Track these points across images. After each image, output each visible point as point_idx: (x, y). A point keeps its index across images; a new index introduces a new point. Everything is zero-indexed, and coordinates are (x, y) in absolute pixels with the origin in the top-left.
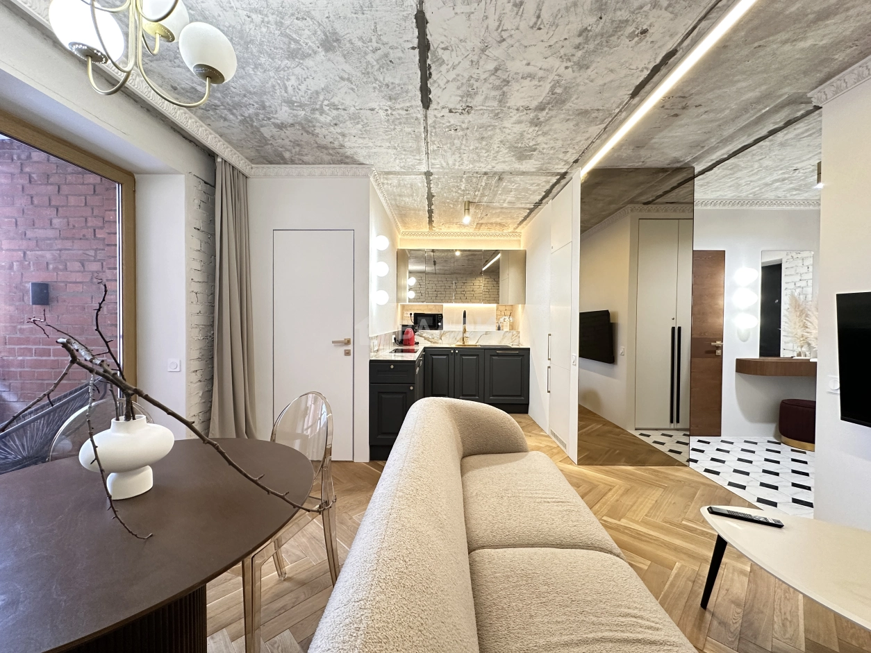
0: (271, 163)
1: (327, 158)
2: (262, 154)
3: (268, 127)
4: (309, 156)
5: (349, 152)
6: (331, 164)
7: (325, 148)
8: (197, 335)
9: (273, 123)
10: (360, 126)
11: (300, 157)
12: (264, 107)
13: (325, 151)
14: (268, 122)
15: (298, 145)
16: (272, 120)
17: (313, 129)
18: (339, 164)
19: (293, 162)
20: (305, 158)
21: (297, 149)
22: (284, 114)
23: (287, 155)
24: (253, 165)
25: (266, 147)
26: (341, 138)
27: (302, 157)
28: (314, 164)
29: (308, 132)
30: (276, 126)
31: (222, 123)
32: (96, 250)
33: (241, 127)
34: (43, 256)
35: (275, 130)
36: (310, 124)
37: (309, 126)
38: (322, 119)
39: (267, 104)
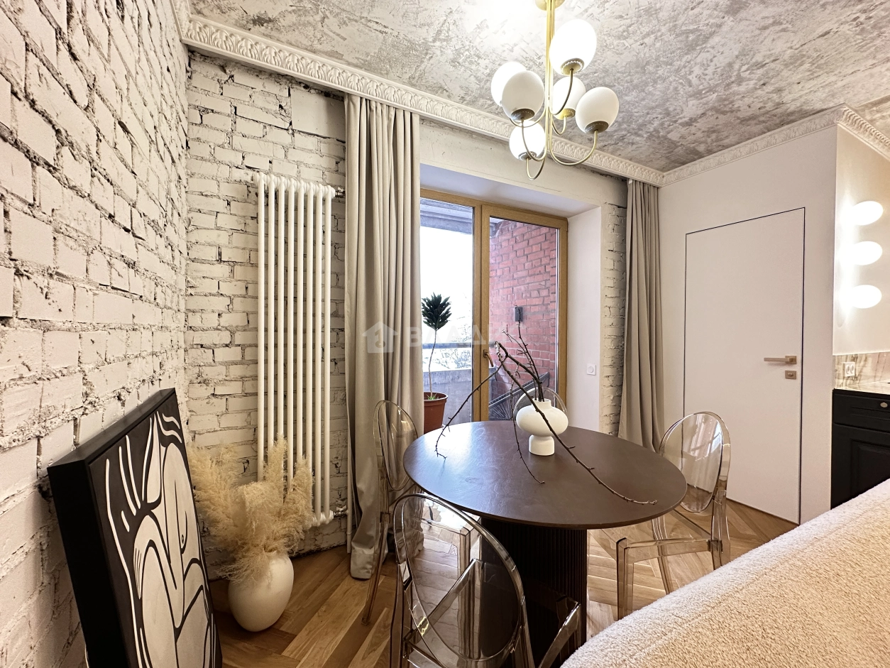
0: (684, 163)
1: (756, 129)
2: (673, 158)
3: (675, 131)
4: (731, 137)
5: (792, 107)
6: (765, 133)
7: (753, 118)
8: (610, 344)
9: (681, 124)
10: (807, 66)
11: (718, 143)
12: (668, 114)
13: (753, 122)
14: (675, 125)
15: (714, 132)
16: (680, 121)
17: (730, 106)
18: (778, 127)
19: (710, 152)
20: (726, 142)
21: (714, 136)
22: (692, 108)
23: (701, 148)
24: (665, 174)
25: (676, 150)
26: (775, 96)
27: (721, 143)
28: (738, 143)
29: (724, 113)
30: (684, 125)
31: (630, 148)
32: (546, 280)
33: (648, 143)
34: (520, 289)
35: (683, 130)
36: (726, 102)
37: (725, 106)
38: (742, 88)
39: (671, 109)
